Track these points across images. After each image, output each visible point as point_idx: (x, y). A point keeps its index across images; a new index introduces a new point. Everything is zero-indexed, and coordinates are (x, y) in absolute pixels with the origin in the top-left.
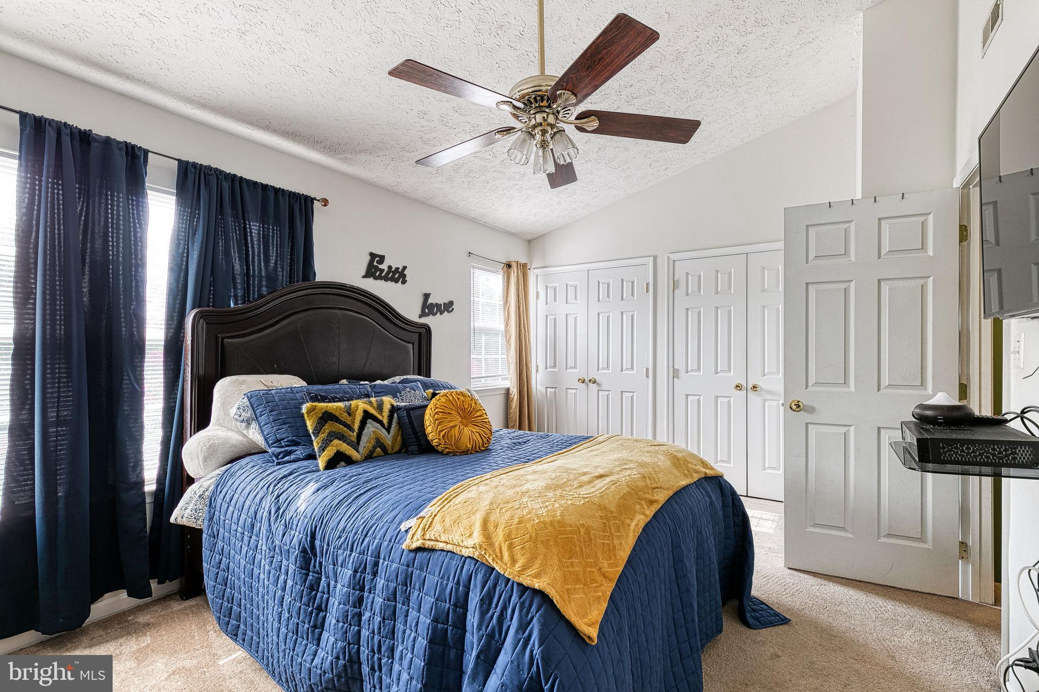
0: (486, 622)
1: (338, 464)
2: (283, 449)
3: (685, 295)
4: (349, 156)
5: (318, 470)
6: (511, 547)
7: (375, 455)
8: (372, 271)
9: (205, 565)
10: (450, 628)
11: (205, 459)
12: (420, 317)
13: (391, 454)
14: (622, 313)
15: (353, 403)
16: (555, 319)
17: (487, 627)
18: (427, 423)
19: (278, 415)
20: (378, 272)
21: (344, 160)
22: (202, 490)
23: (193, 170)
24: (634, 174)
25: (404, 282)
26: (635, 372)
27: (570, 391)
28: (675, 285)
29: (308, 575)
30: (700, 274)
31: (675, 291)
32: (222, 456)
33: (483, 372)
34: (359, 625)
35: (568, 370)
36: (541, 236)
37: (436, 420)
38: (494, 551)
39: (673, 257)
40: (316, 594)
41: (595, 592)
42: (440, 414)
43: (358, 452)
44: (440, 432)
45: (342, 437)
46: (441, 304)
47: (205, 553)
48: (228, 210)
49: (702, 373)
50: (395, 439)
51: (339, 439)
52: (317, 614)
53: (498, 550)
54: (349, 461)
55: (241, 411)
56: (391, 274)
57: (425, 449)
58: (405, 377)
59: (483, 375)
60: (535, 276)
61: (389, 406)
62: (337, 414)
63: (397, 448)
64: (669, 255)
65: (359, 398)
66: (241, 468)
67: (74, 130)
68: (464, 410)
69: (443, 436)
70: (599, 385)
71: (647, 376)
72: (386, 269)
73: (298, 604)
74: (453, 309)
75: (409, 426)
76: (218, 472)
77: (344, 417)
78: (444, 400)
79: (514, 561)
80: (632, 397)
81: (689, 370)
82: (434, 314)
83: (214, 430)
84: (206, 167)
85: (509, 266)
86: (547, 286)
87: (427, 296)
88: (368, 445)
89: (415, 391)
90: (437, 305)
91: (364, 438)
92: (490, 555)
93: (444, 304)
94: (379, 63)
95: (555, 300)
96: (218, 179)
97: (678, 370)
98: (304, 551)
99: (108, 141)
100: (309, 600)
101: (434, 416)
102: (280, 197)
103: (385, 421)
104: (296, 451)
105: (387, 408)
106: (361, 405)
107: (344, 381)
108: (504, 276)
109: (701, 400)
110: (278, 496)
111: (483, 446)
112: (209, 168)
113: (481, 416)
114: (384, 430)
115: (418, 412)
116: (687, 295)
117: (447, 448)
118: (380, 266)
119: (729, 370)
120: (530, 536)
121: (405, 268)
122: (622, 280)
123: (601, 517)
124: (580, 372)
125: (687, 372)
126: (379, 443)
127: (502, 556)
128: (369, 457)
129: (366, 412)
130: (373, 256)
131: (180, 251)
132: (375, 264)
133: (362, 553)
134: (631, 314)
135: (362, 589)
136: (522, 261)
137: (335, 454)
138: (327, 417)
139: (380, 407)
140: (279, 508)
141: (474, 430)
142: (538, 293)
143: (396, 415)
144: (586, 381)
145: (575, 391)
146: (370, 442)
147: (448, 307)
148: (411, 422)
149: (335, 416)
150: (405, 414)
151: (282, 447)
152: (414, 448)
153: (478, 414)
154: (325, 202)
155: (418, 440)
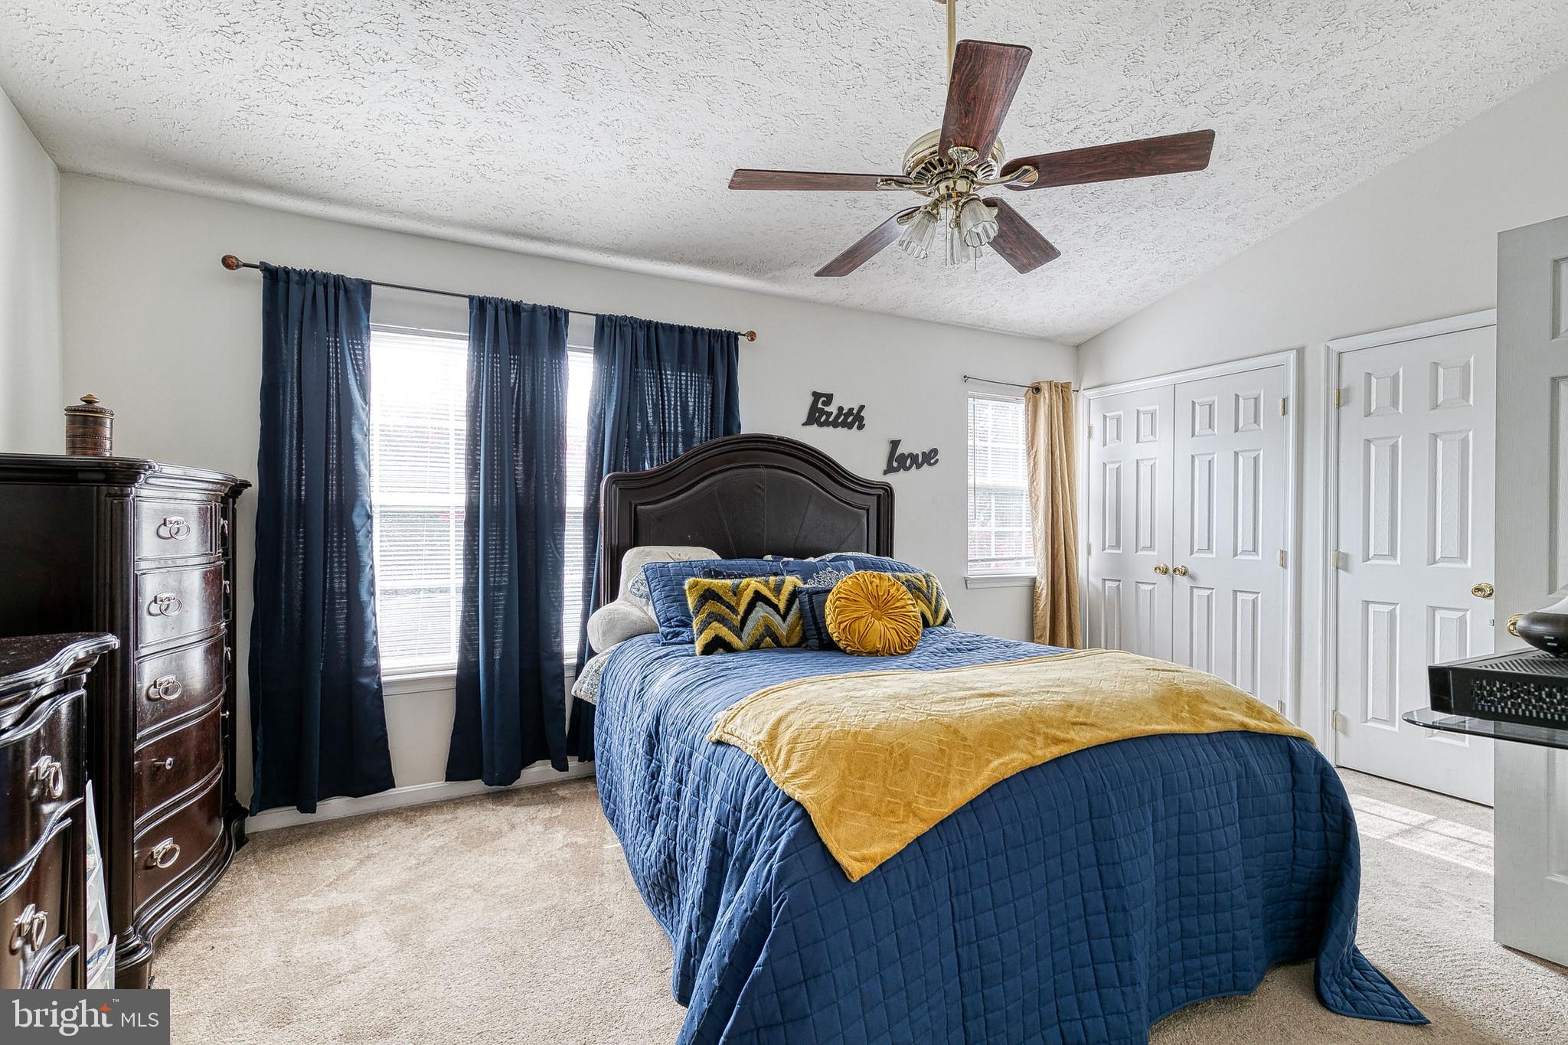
0: (748, 828)
1: (716, 650)
2: (672, 630)
3: (1363, 413)
4: (777, 273)
5: (694, 655)
6: (791, 752)
7: (762, 645)
8: (816, 416)
9: (595, 742)
10: (729, 833)
11: (604, 634)
12: (886, 473)
13: (786, 647)
14: (1236, 454)
15: (745, 581)
16: (1118, 470)
17: (747, 834)
18: (827, 611)
19: (670, 590)
20: (824, 417)
21: (774, 279)
22: (598, 664)
23: (609, 324)
24: (1244, 210)
25: (861, 427)
26: (1260, 558)
27: (1143, 587)
28: (1341, 398)
29: (651, 761)
30: (1398, 373)
31: (1343, 409)
32: (619, 632)
33: (993, 553)
34: (677, 821)
35: (1139, 553)
36: (1098, 335)
37: (836, 608)
38: (771, 753)
39: (1336, 346)
40: (656, 783)
41: (888, 826)
42: (843, 600)
43: (741, 639)
44: (840, 623)
45: (722, 620)
46: (917, 455)
47: (596, 730)
48: (642, 361)
49: (1399, 561)
50: (791, 630)
51: (719, 622)
52: (655, 805)
53: (776, 752)
54: (729, 648)
55: (639, 584)
56: (843, 417)
57: (828, 646)
58: (839, 554)
59: (993, 556)
60: (1086, 401)
61: (791, 588)
62: (721, 593)
63: (795, 640)
64: (1331, 344)
65: (751, 576)
66: (632, 646)
67: (509, 304)
68: (877, 598)
69: (843, 629)
70: (1193, 578)
71: (1284, 565)
72: (835, 412)
73: (642, 791)
74: (937, 460)
75: (810, 614)
76: (613, 648)
77: (729, 597)
78: (850, 583)
79: (787, 766)
80: (1254, 602)
81: (1370, 556)
82: (907, 469)
83: (620, 604)
84: (621, 318)
85: (1037, 389)
86: (1105, 417)
87: (895, 444)
88: (753, 632)
89: (839, 571)
90: (913, 457)
91: (750, 624)
92: (765, 755)
93: (924, 453)
94: (780, 157)
95: (1118, 437)
96: (633, 329)
97: (1346, 556)
98: (650, 735)
99: (534, 308)
100: (649, 789)
101: (835, 603)
102: (699, 337)
103: (782, 606)
104: (684, 632)
105: (787, 589)
106: (753, 584)
107: (769, 557)
108: (1027, 406)
109: (1398, 612)
110: (645, 677)
111: (902, 649)
112: (625, 318)
113: (903, 607)
114: (778, 617)
115: (821, 598)
116: (1368, 414)
117: (849, 645)
118: (827, 409)
119: (1463, 557)
120: (819, 743)
121: (862, 408)
122: (1237, 396)
123: (940, 741)
124: (1160, 555)
125: (1367, 558)
126: (769, 631)
127: (777, 759)
128: (755, 647)
129: (757, 594)
130: (817, 396)
131: (598, 412)
132: (820, 406)
133: (683, 742)
134: (1254, 454)
135: (681, 782)
136: (1063, 380)
137: (713, 638)
138: (709, 595)
139: (778, 589)
140: (642, 689)
141: (888, 626)
142: (1090, 428)
143: (797, 601)
144: (1171, 570)
145: (1152, 586)
146: (757, 629)
147: (930, 457)
148: (812, 609)
149: (717, 594)
150: (806, 598)
151: (672, 627)
152: (814, 642)
153: (898, 604)
154: (752, 336)
155: (819, 633)
